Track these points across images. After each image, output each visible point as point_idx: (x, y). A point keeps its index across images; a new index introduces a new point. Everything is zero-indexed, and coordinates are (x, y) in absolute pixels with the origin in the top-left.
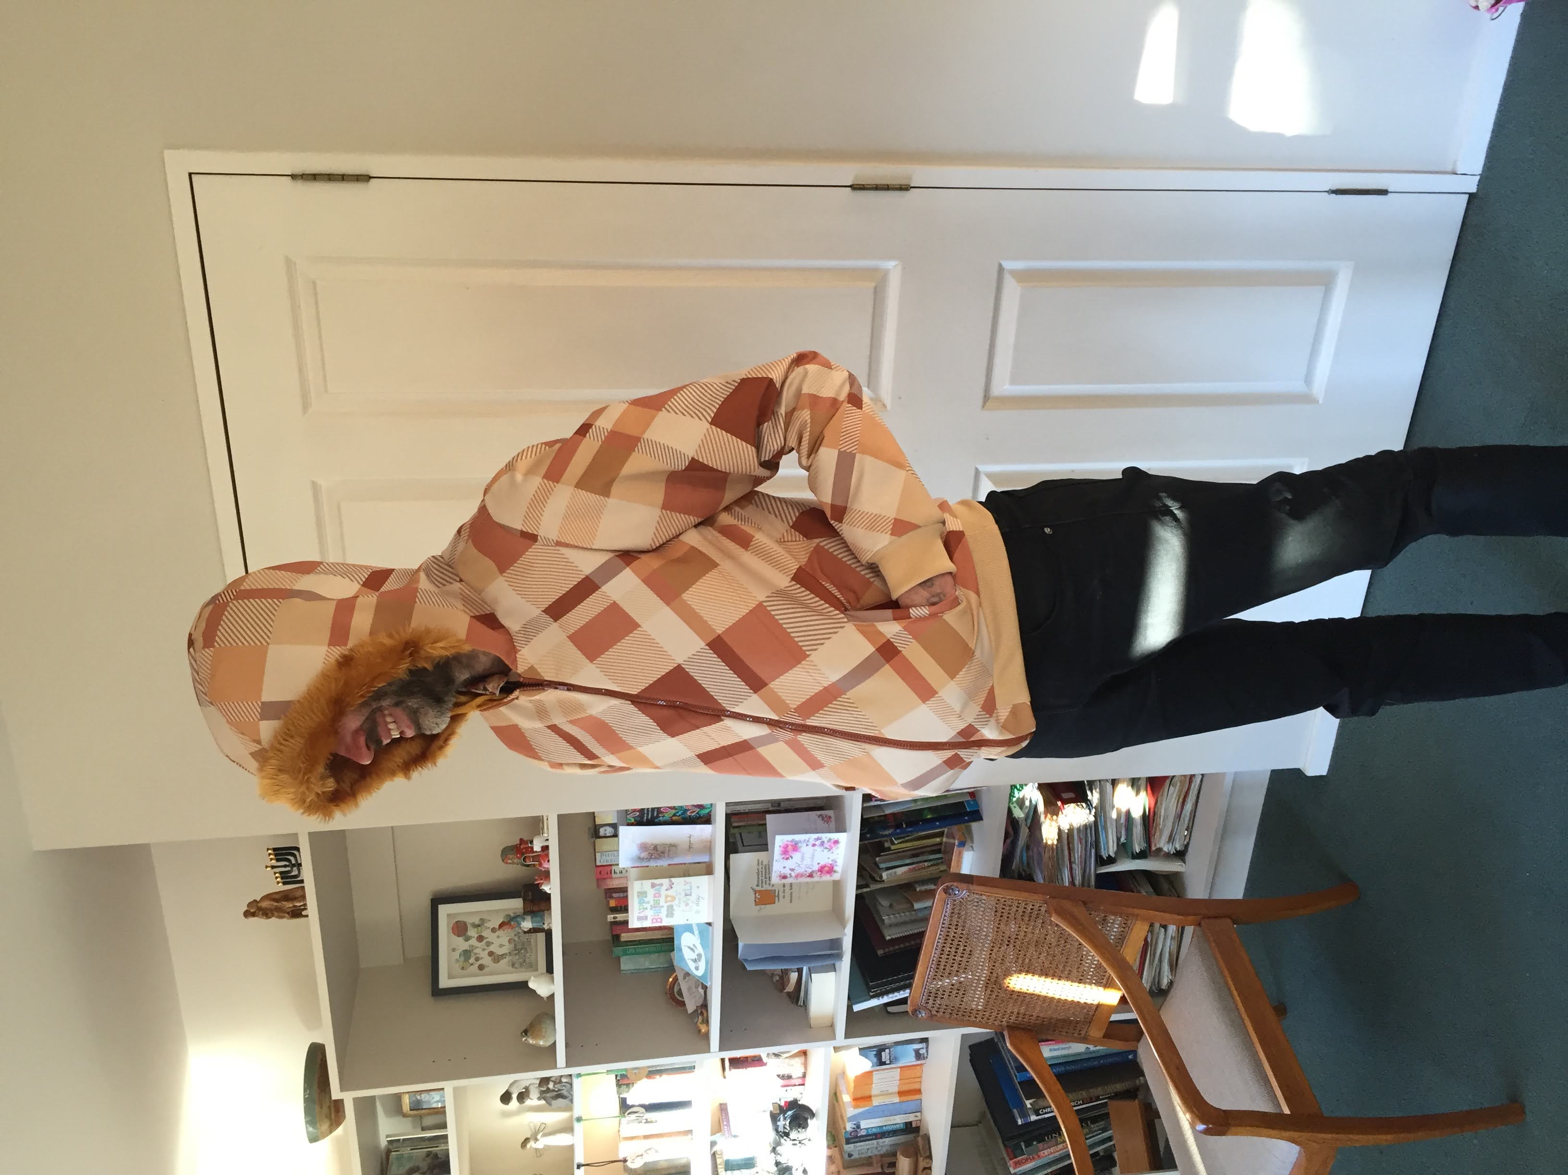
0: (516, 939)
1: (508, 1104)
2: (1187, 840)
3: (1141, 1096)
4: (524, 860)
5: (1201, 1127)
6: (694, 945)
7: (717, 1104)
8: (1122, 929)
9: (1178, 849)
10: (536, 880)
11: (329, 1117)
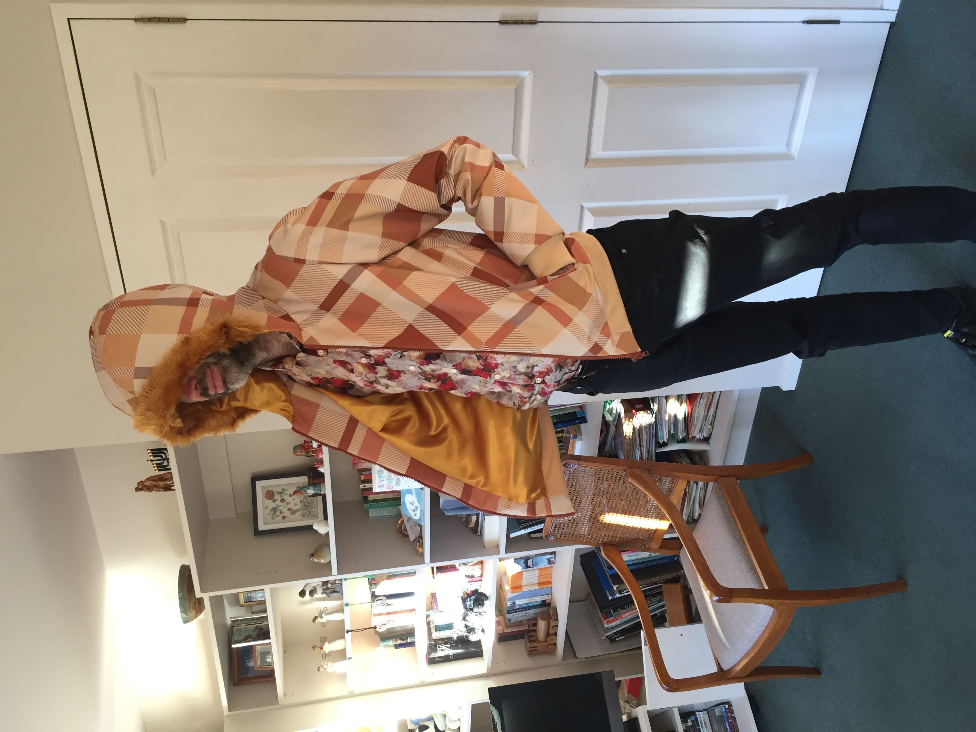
0: (305, 500)
1: (303, 597)
2: (711, 431)
3: (682, 581)
4: (307, 453)
5: (715, 598)
6: (413, 501)
7: (430, 593)
8: (671, 485)
9: (705, 436)
10: (315, 465)
11: (194, 608)
